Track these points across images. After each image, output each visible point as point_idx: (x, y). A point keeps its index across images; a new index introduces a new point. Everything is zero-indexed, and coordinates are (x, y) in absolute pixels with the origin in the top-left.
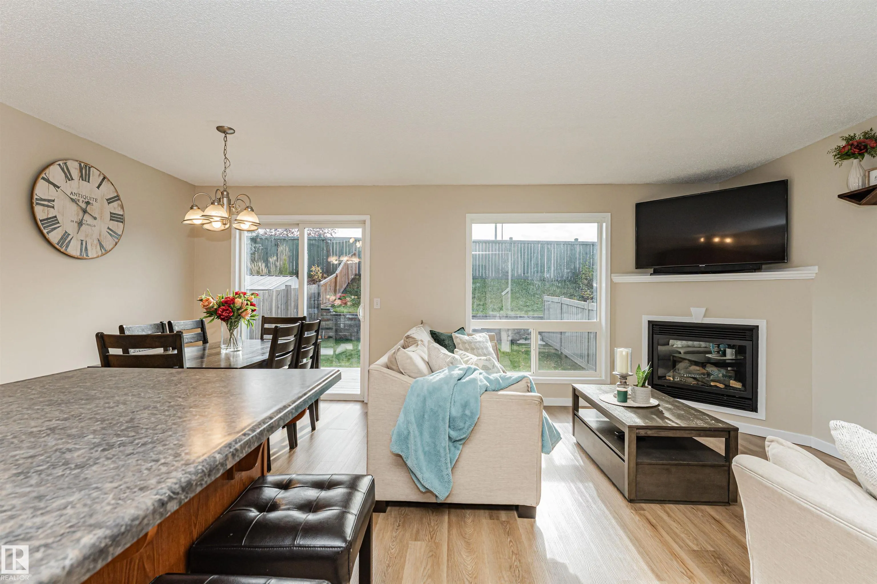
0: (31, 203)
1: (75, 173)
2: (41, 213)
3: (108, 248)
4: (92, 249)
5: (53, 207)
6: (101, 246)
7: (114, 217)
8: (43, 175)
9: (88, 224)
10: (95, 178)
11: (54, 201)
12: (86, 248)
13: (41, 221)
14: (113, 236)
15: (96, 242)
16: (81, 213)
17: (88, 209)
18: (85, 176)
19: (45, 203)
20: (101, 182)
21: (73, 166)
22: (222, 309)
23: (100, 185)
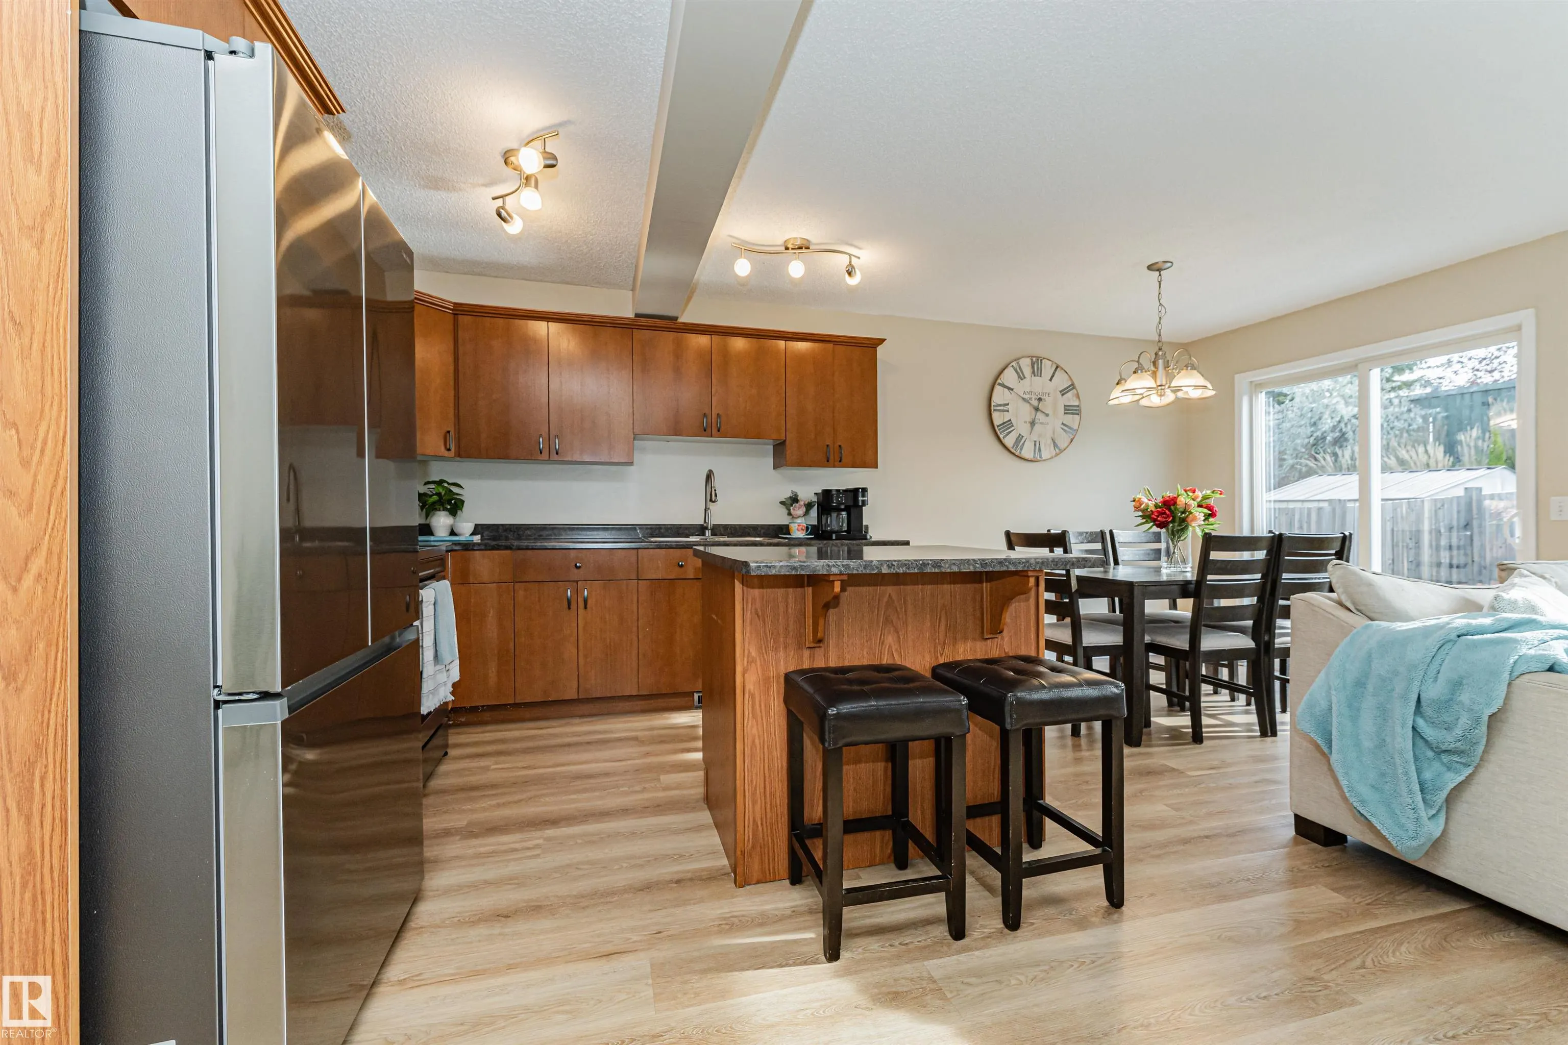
0: (990, 411)
1: (1027, 371)
2: (998, 419)
3: (1062, 447)
4: (1046, 450)
5: (1008, 411)
6: (1055, 445)
7: (1069, 410)
8: (999, 381)
9: (1041, 423)
10: (1047, 369)
11: (1008, 404)
12: (1040, 449)
13: (998, 426)
14: (1069, 432)
15: (1050, 441)
16: (1033, 412)
17: (1040, 407)
18: (1037, 371)
19: (1002, 408)
20: (1054, 373)
21: (1025, 364)
22: (1158, 512)
23: (1053, 376)
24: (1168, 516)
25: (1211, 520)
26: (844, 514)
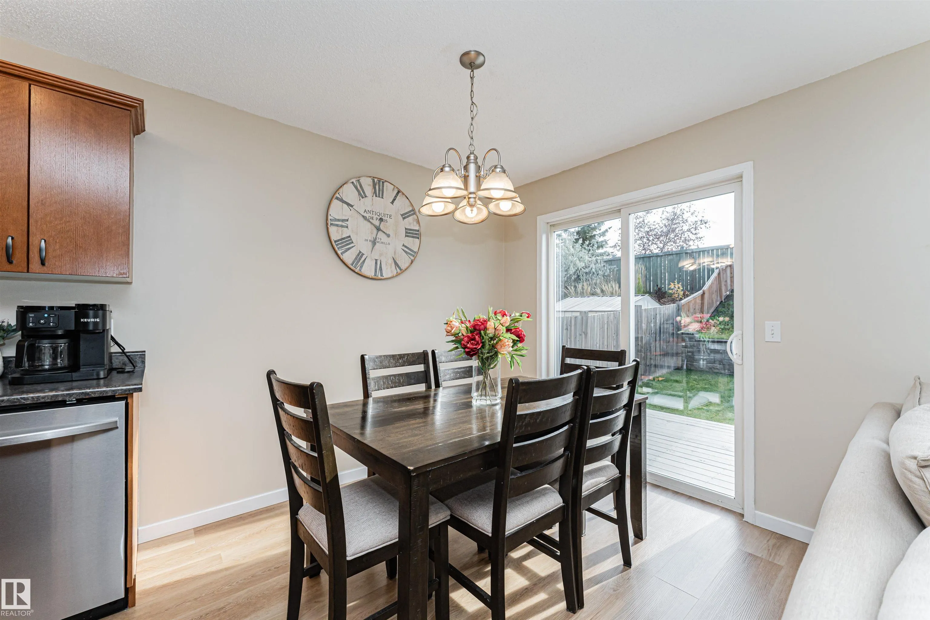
0: (327, 224)
1: (368, 190)
2: (336, 233)
3: (403, 267)
4: (387, 269)
5: (347, 227)
7: (410, 233)
8: (337, 195)
9: (382, 243)
10: (389, 191)
12: (381, 267)
13: (335, 242)
14: (409, 253)
15: (391, 261)
16: (375, 231)
17: (382, 227)
18: (378, 192)
19: (340, 223)
20: (396, 197)
21: (367, 184)
22: (468, 337)
23: (394, 200)
24: (478, 343)
25: (520, 345)
26: (62, 344)
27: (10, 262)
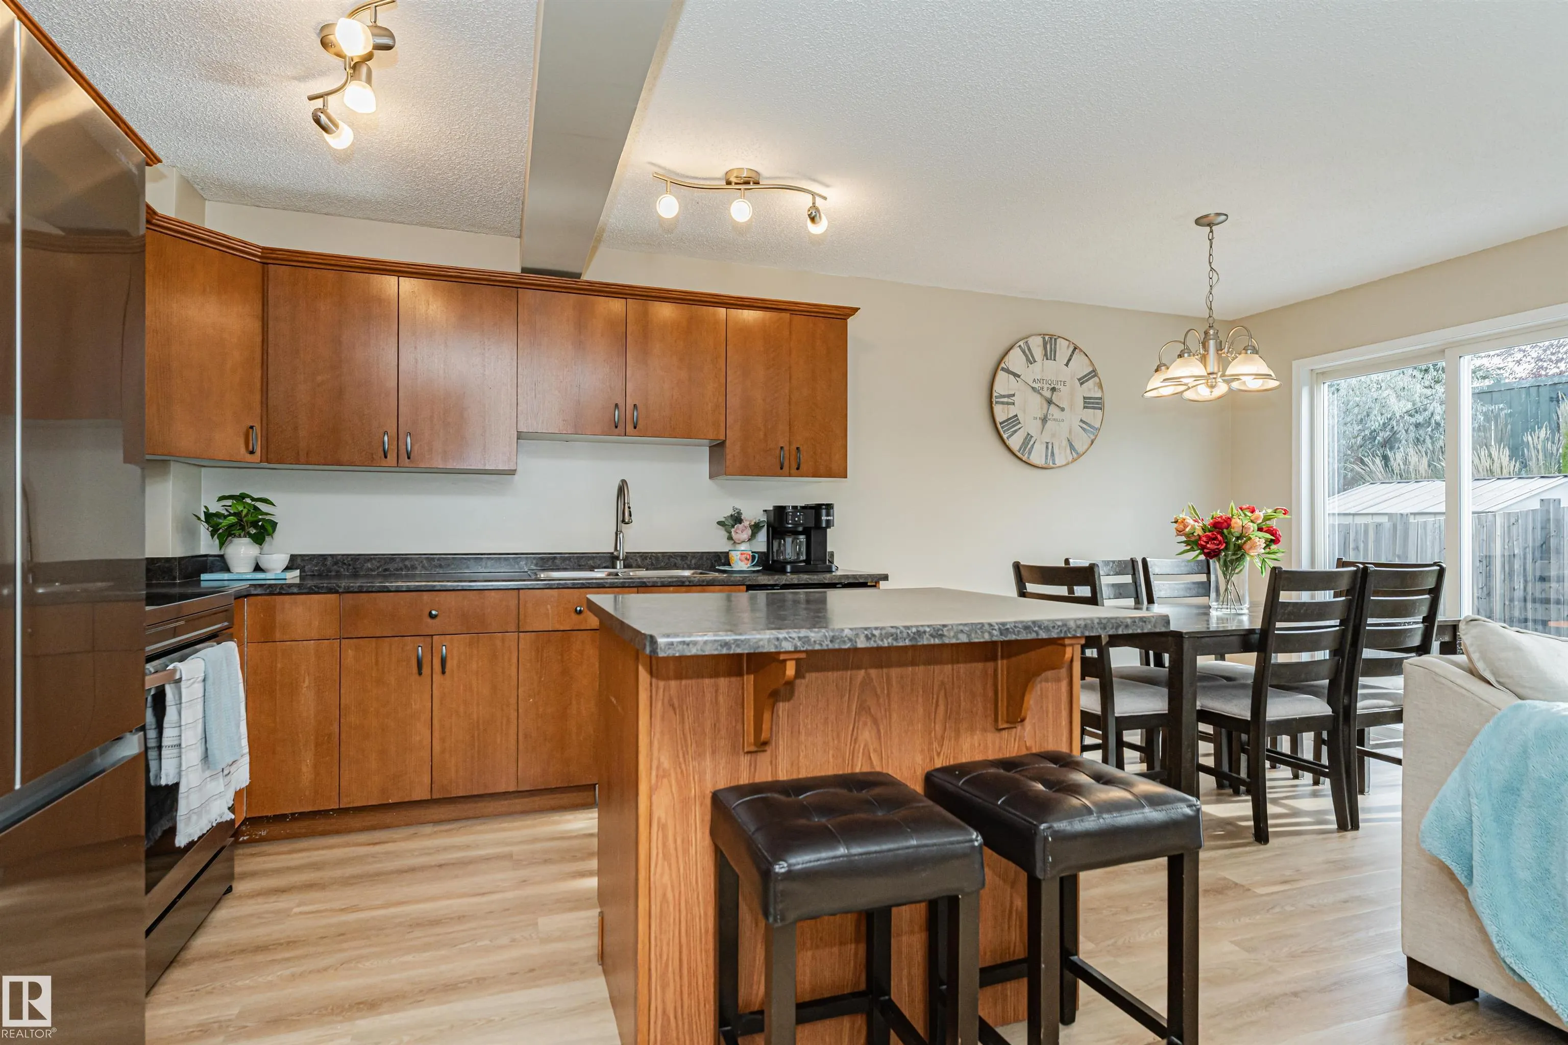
0: (991, 402)
1: (1038, 353)
2: (1001, 414)
3: (1080, 451)
4: (1060, 453)
5: (1014, 404)
6: (1072, 447)
7: (1089, 403)
8: (1003, 365)
9: (1054, 420)
10: (1063, 349)
11: (1014, 395)
12: (1052, 453)
13: (1001, 423)
14: (1089, 431)
15: (1065, 443)
16: (1045, 405)
17: (1054, 399)
18: (1050, 354)
19: (1006, 400)
20: (1071, 356)
21: (1036, 344)
22: (1207, 536)
23: (1069, 360)
24: (1220, 543)
25: (1273, 547)
26: (802, 538)
27: (781, 468)
